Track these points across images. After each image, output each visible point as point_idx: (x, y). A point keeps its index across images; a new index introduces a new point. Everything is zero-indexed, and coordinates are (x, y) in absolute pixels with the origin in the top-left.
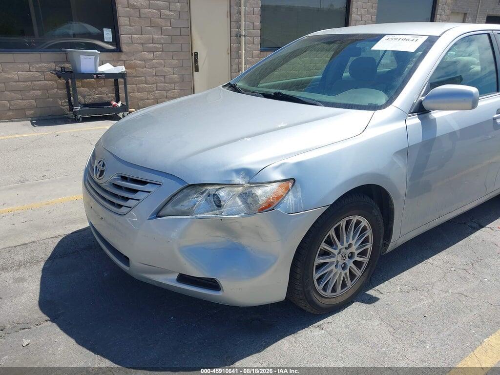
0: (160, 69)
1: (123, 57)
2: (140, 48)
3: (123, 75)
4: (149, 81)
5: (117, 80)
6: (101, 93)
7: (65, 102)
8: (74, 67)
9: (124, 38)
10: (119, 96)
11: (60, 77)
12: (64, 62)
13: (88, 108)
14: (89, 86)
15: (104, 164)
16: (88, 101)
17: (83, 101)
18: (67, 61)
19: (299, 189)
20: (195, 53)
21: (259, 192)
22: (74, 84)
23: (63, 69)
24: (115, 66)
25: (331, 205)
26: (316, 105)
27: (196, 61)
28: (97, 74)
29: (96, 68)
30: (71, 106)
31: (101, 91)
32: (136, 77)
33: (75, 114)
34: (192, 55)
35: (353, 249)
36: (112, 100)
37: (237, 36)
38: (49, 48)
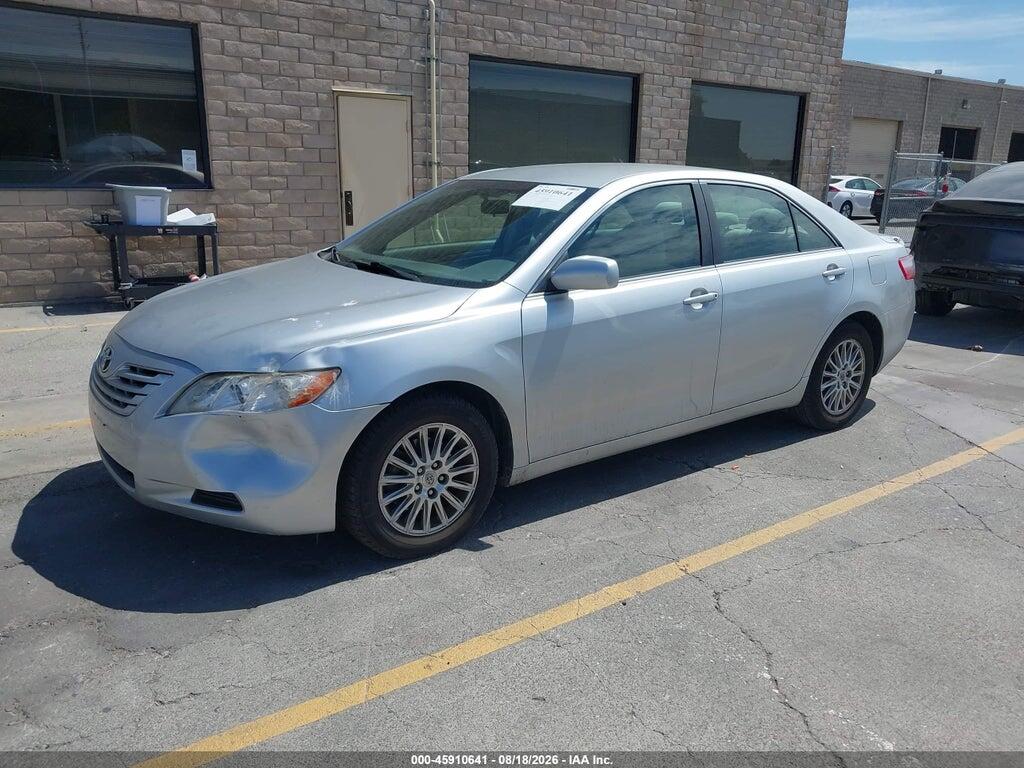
0: (281, 219)
1: (215, 198)
2: (246, 183)
3: (210, 229)
4: (260, 240)
5: (203, 238)
6: (173, 259)
7: (108, 275)
8: (125, 216)
9: (217, 165)
10: (205, 265)
11: (99, 232)
12: (107, 206)
13: (146, 286)
14: (152, 247)
15: (110, 353)
16: (149, 274)
17: (140, 275)
18: (115, 204)
19: (347, 381)
20: (346, 192)
21: (290, 382)
22: (123, 243)
23: (105, 219)
24: (198, 213)
25: (391, 403)
26: (411, 280)
27: (349, 208)
28: (164, 228)
29: (163, 218)
30: (117, 280)
31: (172, 257)
32: (237, 232)
33: (124, 294)
34: (342, 197)
35: (445, 469)
36: (192, 273)
37: (424, 164)
38: (84, 181)
